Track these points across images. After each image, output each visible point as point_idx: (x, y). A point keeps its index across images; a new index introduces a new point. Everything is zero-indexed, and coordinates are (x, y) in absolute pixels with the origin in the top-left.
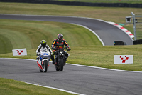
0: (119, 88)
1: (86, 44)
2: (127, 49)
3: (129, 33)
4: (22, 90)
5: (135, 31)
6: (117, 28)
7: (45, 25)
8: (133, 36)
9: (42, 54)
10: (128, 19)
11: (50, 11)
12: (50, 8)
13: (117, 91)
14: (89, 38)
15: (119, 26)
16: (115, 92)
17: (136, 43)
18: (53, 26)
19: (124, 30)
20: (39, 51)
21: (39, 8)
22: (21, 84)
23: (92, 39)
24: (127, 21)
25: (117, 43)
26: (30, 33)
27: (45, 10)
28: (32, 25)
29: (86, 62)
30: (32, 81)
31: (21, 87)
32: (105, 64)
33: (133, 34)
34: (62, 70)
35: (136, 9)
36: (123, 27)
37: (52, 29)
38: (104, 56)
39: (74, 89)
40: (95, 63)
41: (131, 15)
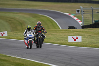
0: (72, 59)
1: (49, 28)
2: (77, 31)
3: (78, 21)
4: (4, 60)
5: (82, 19)
6: (70, 17)
7: (20, 15)
8: (81, 23)
9: (28, 35)
10: (78, 11)
11: (23, 5)
12: (23, 3)
13: (71, 61)
14: (51, 24)
15: (72, 16)
16: (69, 62)
17: (83, 27)
18: (26, 16)
19: (75, 18)
20: (26, 33)
21: (16, 3)
22: (3, 56)
23: (53, 25)
24: (77, 13)
25: (70, 28)
26: (10, 21)
27: (20, 5)
28: (11, 15)
29: (49, 41)
30: (11, 54)
31: (3, 58)
32: (62, 42)
33: (81, 21)
34: (41, 47)
35: (83, 4)
36: (75, 17)
37: (25, 18)
38: (61, 36)
39: (40, 60)
40: (55, 41)
41: (80, 8)
